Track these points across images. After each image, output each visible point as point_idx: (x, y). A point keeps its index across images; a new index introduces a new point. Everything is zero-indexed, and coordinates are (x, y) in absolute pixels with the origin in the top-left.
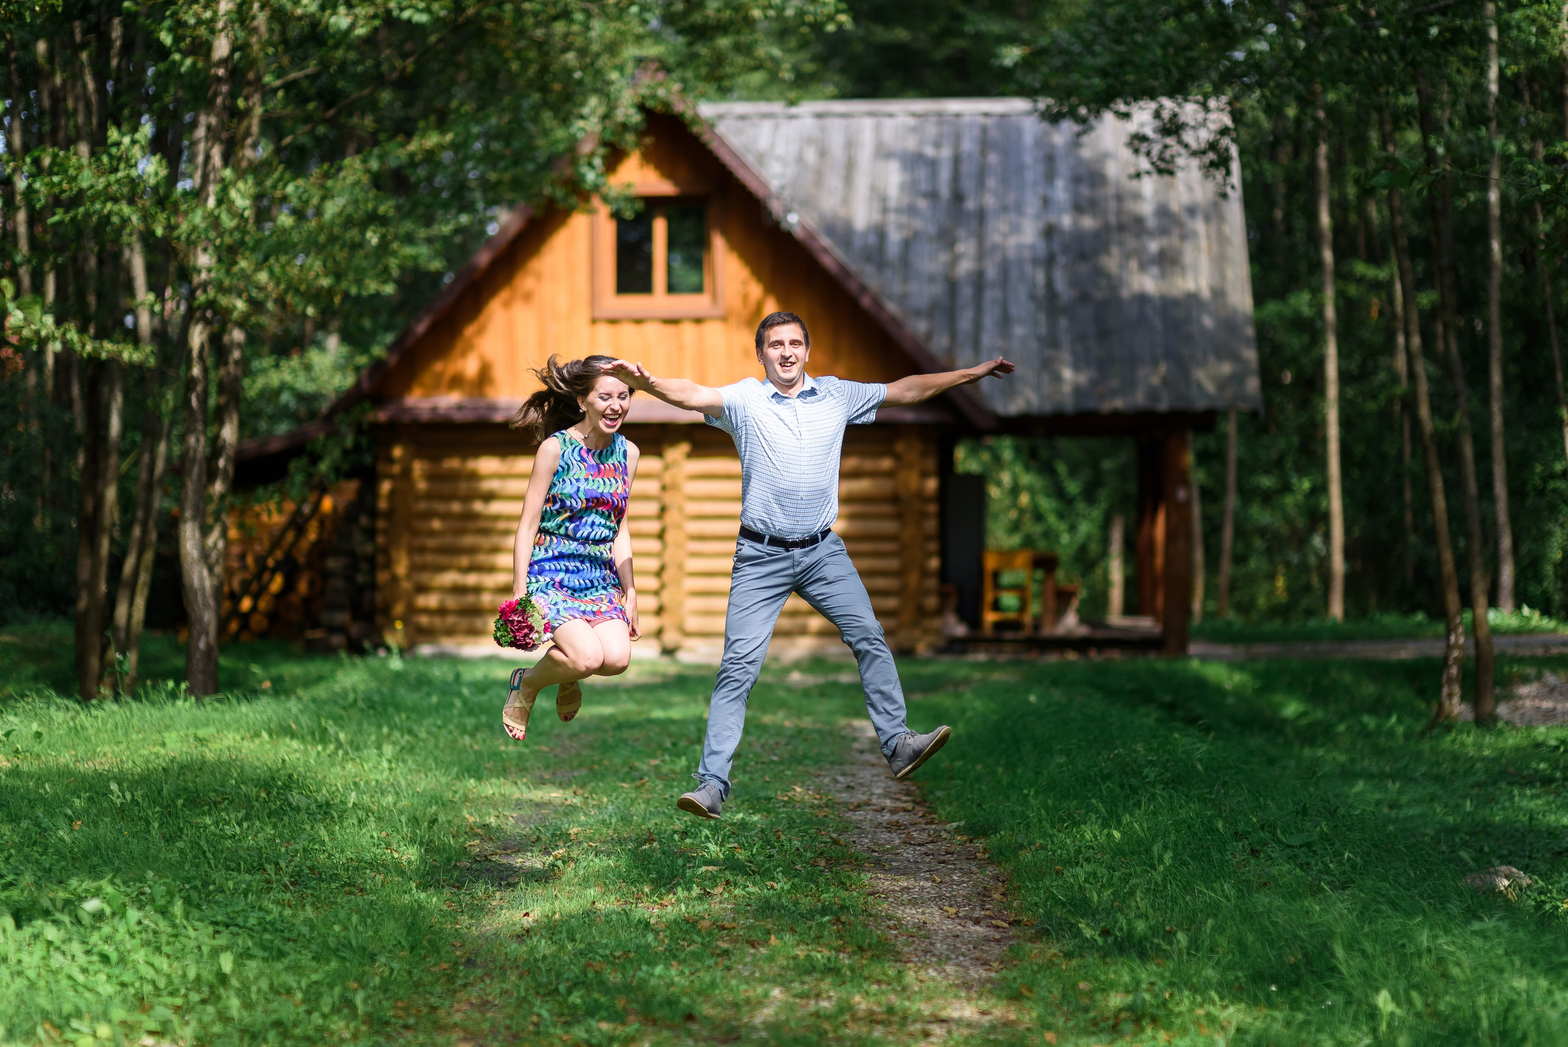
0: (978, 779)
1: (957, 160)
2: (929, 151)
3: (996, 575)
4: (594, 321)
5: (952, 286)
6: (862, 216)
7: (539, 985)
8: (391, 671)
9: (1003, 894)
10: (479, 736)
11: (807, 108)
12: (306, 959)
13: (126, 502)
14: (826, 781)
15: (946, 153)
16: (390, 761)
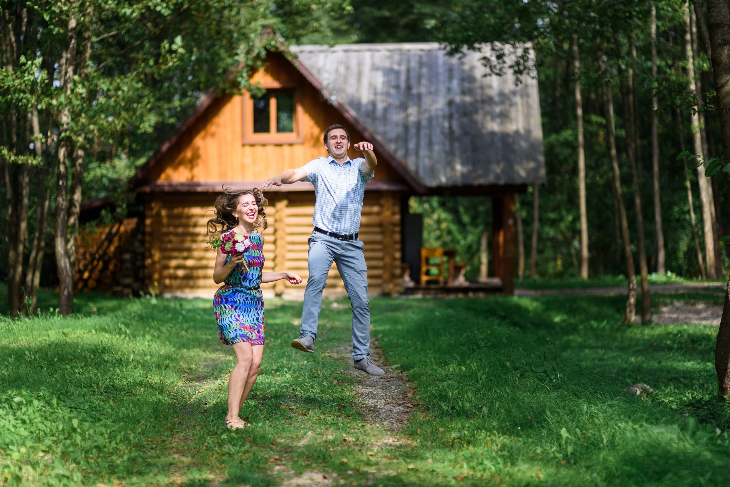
0: (408, 347)
1: (408, 71)
2: (396, 67)
3: (427, 260)
4: (244, 145)
5: (406, 128)
6: (365, 97)
7: (210, 431)
8: (152, 305)
9: (413, 394)
10: (189, 331)
11: (339, 48)
12: (109, 422)
13: (31, 229)
14: (342, 349)
15: (403, 68)
16: (148, 342)
